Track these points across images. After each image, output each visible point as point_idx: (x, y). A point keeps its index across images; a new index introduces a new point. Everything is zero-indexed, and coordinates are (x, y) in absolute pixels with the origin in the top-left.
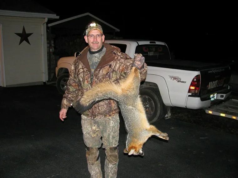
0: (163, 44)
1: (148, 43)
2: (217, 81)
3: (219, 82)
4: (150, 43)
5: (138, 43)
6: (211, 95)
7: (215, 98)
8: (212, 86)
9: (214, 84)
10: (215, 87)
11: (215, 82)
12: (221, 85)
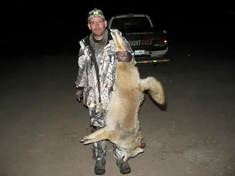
0: (143, 16)
1: (125, 16)
2: (140, 41)
3: (144, 42)
4: (127, 16)
5: (115, 18)
6: (135, 51)
7: (144, 54)
8: (134, 44)
9: (135, 42)
10: (138, 45)
11: (136, 41)
12: (148, 44)
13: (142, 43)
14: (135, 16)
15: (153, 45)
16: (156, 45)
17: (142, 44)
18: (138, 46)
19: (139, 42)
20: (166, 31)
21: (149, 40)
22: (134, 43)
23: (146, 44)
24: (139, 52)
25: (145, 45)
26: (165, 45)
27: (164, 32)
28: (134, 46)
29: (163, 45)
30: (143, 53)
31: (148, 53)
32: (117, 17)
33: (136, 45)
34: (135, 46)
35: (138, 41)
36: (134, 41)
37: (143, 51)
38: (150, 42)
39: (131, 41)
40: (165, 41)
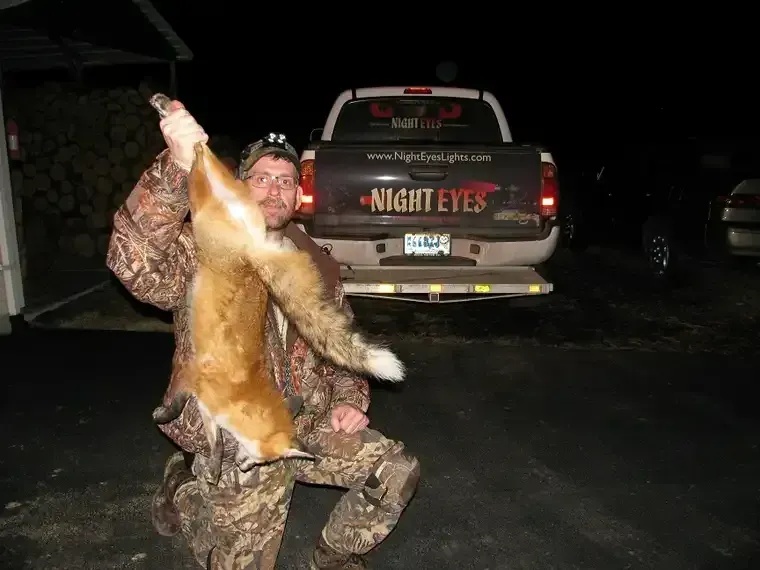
1: (398, 92)
2: (429, 192)
3: (449, 197)
4: (405, 92)
5: (354, 94)
6: (407, 236)
7: (446, 252)
8: (400, 204)
9: (407, 197)
10: (419, 208)
11: (412, 193)
12: (466, 209)
13: (441, 200)
14: (438, 92)
15: (487, 213)
16: (503, 216)
17: (441, 209)
18: (422, 213)
19: (424, 195)
20: (554, 157)
21: (472, 192)
22: (404, 201)
23: (455, 209)
24: (422, 241)
25: (450, 213)
26: (545, 220)
27: (546, 157)
28: (400, 214)
29: (537, 218)
30: (441, 248)
31: (464, 248)
32: (362, 93)
33: (411, 209)
34: (407, 214)
35: (419, 192)
36: (403, 192)
37: (444, 238)
38: (478, 198)
39: (390, 191)
40: (548, 202)
